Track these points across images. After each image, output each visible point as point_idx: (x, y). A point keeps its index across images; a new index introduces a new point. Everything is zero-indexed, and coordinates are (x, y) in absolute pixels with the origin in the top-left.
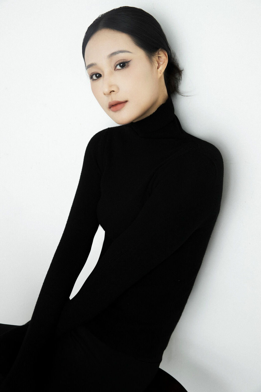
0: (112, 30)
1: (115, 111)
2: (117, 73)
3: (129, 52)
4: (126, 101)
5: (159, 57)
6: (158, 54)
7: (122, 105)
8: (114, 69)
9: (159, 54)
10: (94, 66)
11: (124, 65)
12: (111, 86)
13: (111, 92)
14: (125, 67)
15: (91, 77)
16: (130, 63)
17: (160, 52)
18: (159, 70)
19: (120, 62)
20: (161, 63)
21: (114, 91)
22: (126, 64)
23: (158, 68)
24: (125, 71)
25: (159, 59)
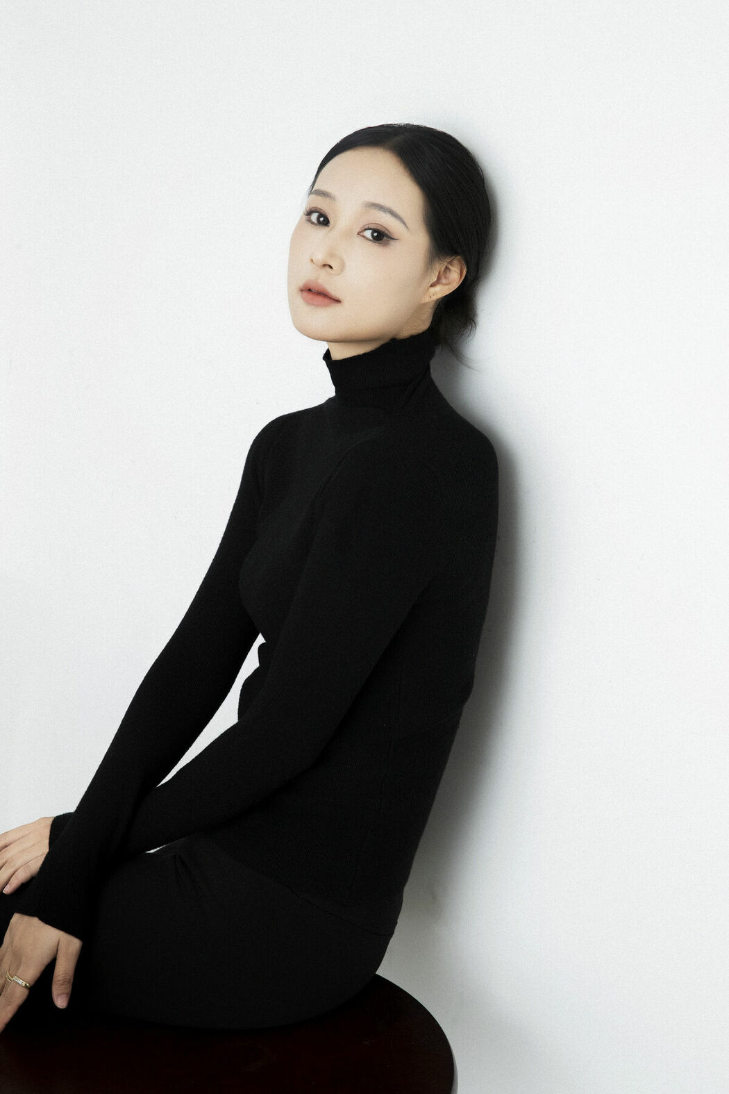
0: (403, 165)
1: (309, 303)
2: (358, 241)
3: (404, 223)
4: (338, 301)
5: (447, 268)
6: (450, 263)
7: (326, 301)
8: (358, 230)
9: (451, 265)
10: (328, 200)
11: (381, 236)
12: (332, 255)
13: (324, 265)
14: (380, 242)
15: (309, 213)
16: (392, 242)
17: (455, 262)
18: (432, 290)
19: (379, 228)
20: (444, 281)
21: (331, 267)
22: (385, 238)
23: (433, 285)
24: (375, 248)
25: (445, 271)
